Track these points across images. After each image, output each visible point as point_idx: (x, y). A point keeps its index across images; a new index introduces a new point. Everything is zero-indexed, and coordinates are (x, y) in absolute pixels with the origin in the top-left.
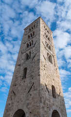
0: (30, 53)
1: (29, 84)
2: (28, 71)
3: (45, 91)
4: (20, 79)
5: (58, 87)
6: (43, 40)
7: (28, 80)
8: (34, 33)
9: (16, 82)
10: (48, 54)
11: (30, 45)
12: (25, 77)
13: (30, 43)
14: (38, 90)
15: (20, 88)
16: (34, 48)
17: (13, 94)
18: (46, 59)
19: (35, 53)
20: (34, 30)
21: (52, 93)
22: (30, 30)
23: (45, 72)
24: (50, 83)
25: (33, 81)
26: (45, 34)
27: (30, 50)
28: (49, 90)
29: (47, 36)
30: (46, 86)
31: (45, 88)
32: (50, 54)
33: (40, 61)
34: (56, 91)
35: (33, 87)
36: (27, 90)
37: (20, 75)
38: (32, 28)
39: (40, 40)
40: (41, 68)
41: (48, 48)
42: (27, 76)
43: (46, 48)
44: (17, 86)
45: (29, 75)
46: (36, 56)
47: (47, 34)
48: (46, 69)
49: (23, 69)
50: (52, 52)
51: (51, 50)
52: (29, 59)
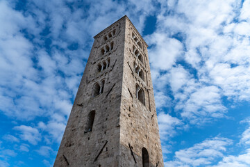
0: (103, 82)
1: (97, 145)
2: (97, 118)
3: (129, 159)
4: (80, 132)
5: (154, 151)
6: (128, 58)
7: (95, 135)
8: (112, 44)
9: (73, 139)
10: (137, 86)
11: (104, 68)
12: (90, 128)
13: (105, 64)
14: (115, 155)
15: (78, 152)
16: (111, 73)
17: (64, 163)
18: (134, 95)
19: (113, 82)
20: (114, 40)
21: (141, 163)
22: (106, 38)
23: (129, 121)
24: (140, 142)
25: (105, 138)
26: (134, 47)
27: (102, 77)
28: (136, 157)
29: (136, 53)
30: (131, 148)
31: (130, 152)
32: (141, 86)
33: (122, 98)
34: (150, 160)
35: (105, 149)
36: (93, 155)
37: (81, 125)
38: (110, 36)
39: (123, 59)
40: (123, 112)
41: (137, 76)
42: (94, 127)
43: (135, 74)
44: (72, 147)
45: (99, 126)
46: (114, 89)
47: (137, 47)
48: (132, 115)
49: (87, 114)
50: (145, 83)
51: (143, 78)
52: (101, 95)
